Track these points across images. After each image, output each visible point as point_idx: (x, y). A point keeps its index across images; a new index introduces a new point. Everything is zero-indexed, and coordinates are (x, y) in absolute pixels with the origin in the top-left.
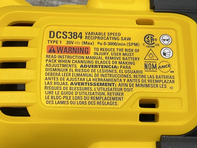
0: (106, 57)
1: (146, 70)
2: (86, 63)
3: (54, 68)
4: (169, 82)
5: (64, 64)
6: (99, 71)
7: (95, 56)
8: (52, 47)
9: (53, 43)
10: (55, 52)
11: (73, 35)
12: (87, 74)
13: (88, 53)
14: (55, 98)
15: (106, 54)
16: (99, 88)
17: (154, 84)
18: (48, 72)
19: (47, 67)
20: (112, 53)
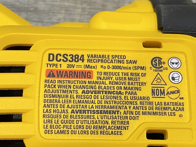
0: (109, 82)
1: (153, 96)
2: (88, 89)
3: (54, 94)
4: (178, 110)
5: (64, 89)
6: (102, 98)
7: (98, 80)
8: (52, 71)
9: (53, 67)
10: (55, 77)
11: (74, 58)
12: (89, 101)
13: (90, 77)
14: (55, 127)
15: (110, 78)
16: (102, 116)
17: (162, 112)
18: (46, 99)
19: (46, 93)
20: (117, 78)
